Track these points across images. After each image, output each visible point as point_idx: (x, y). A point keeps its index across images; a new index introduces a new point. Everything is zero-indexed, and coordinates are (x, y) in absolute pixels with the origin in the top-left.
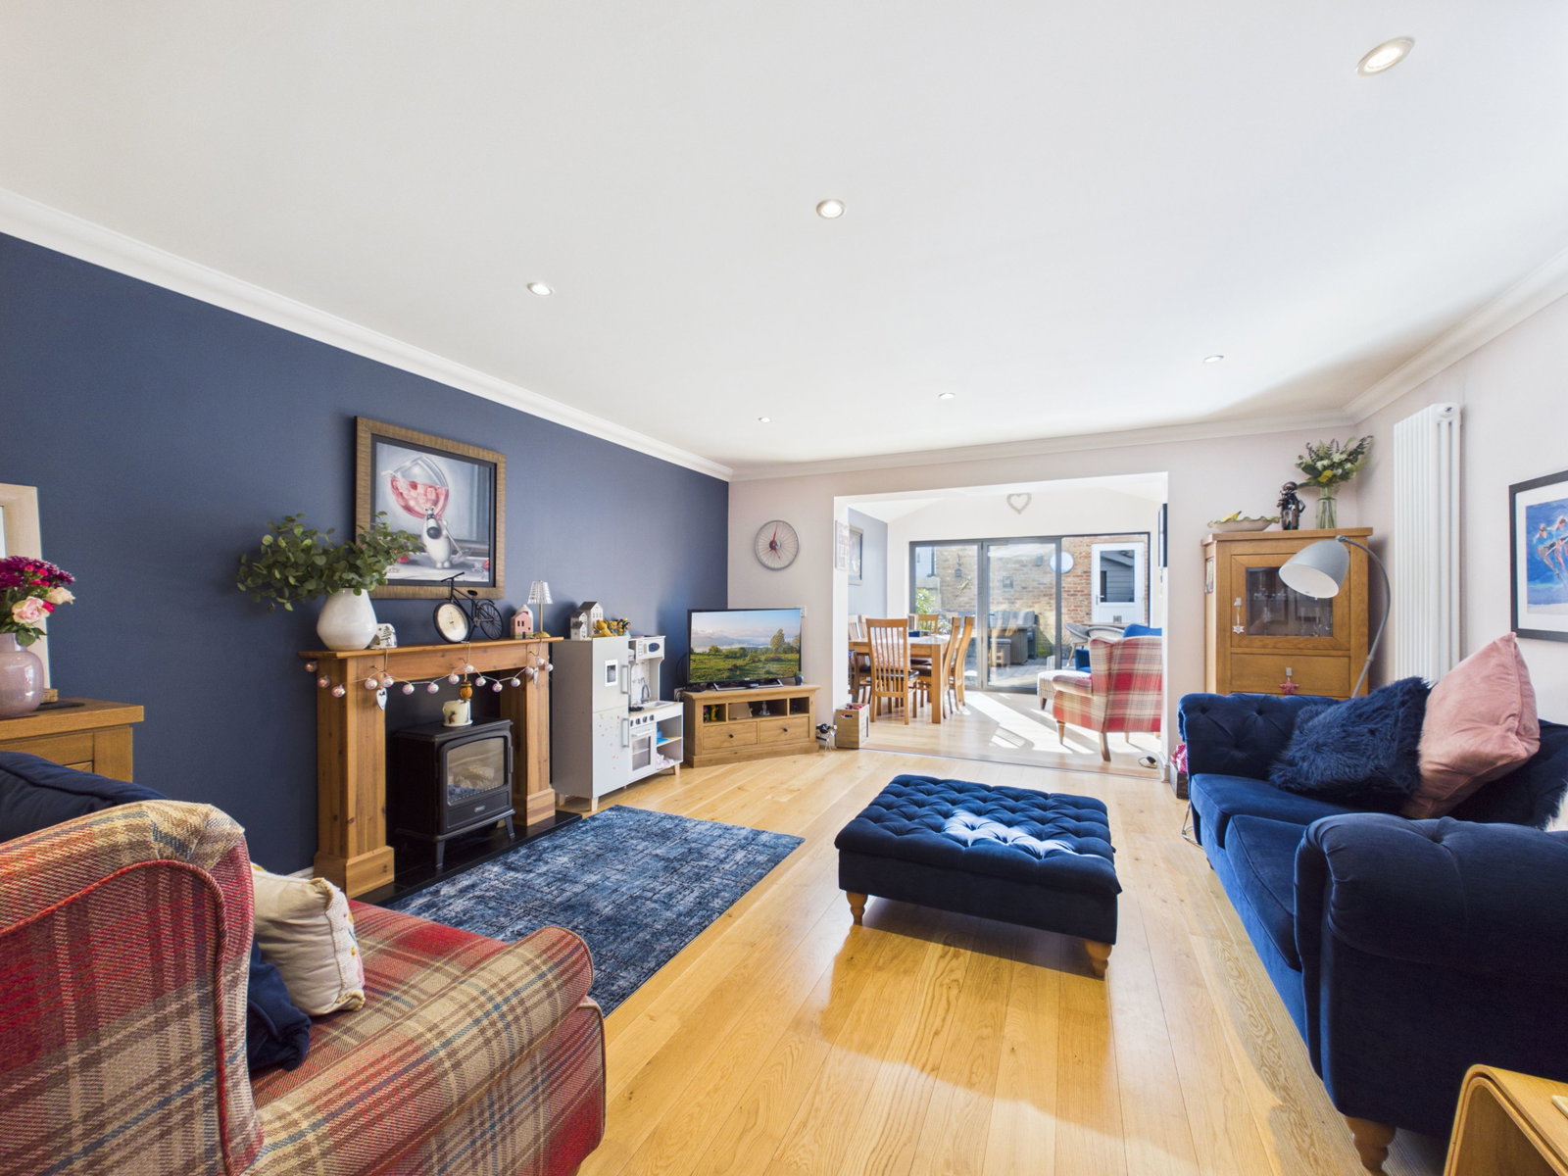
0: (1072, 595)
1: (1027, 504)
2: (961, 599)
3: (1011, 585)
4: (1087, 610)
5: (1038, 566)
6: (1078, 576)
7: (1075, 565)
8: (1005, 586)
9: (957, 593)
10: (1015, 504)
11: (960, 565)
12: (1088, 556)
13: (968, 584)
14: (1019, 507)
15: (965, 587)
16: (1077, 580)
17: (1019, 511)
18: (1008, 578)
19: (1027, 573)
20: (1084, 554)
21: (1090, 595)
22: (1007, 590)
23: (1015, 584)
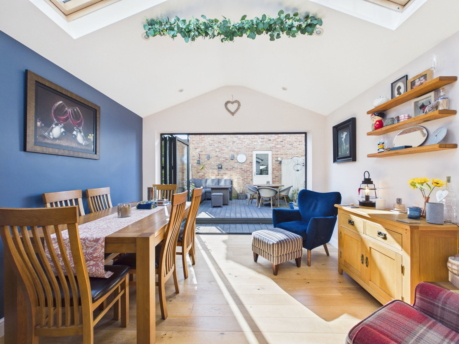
0: (246, 172)
1: (237, 110)
2: (200, 174)
3: (221, 168)
4: (251, 178)
5: (232, 159)
6: (248, 164)
7: (247, 159)
8: (219, 168)
9: (199, 171)
10: (230, 109)
11: (199, 158)
12: (252, 156)
13: (203, 167)
14: (233, 111)
15: (202, 168)
16: (247, 166)
17: (233, 114)
18: (220, 164)
19: (228, 163)
20: (250, 155)
21: (252, 172)
22: (219, 170)
23: (223, 167)
